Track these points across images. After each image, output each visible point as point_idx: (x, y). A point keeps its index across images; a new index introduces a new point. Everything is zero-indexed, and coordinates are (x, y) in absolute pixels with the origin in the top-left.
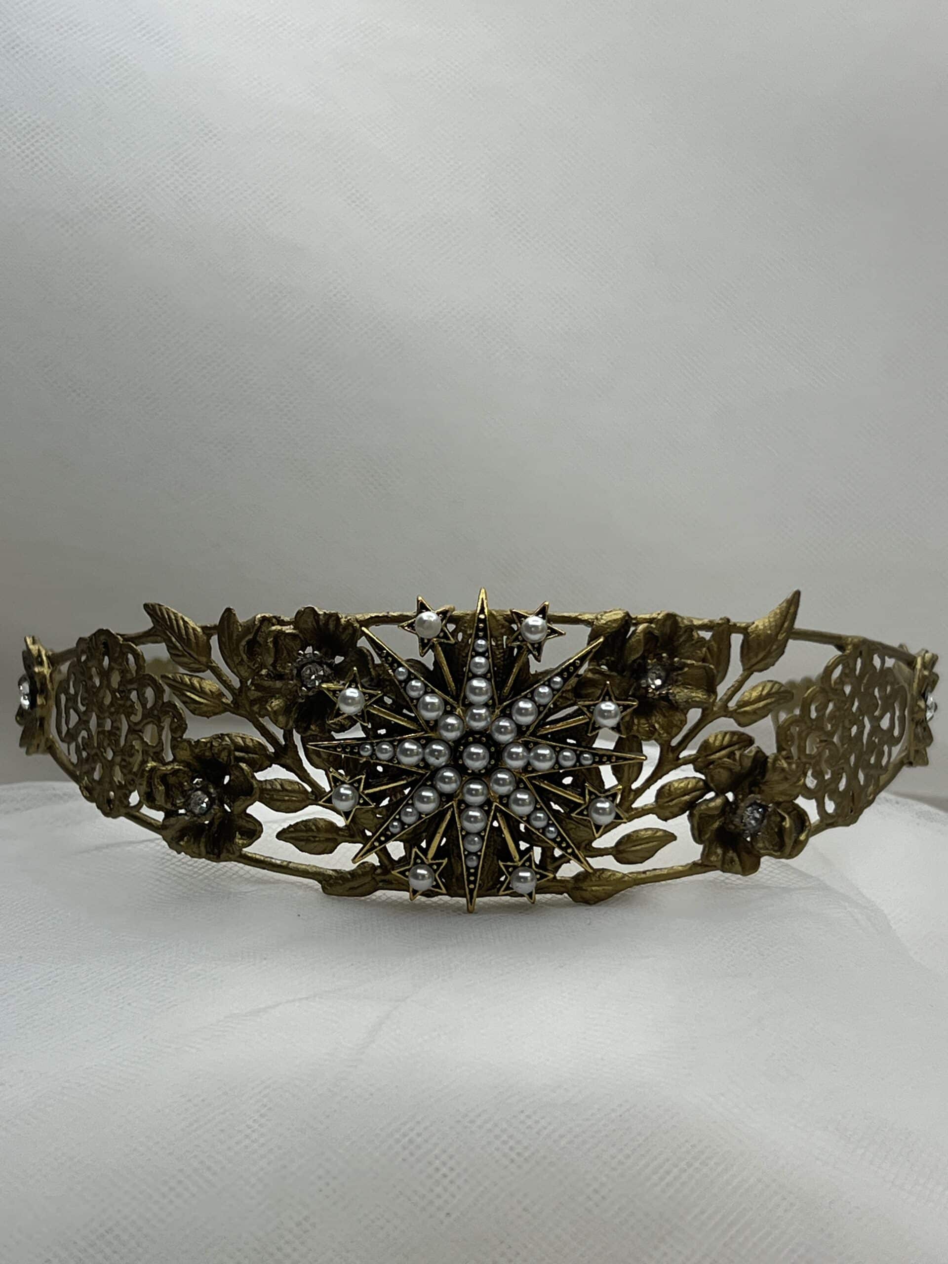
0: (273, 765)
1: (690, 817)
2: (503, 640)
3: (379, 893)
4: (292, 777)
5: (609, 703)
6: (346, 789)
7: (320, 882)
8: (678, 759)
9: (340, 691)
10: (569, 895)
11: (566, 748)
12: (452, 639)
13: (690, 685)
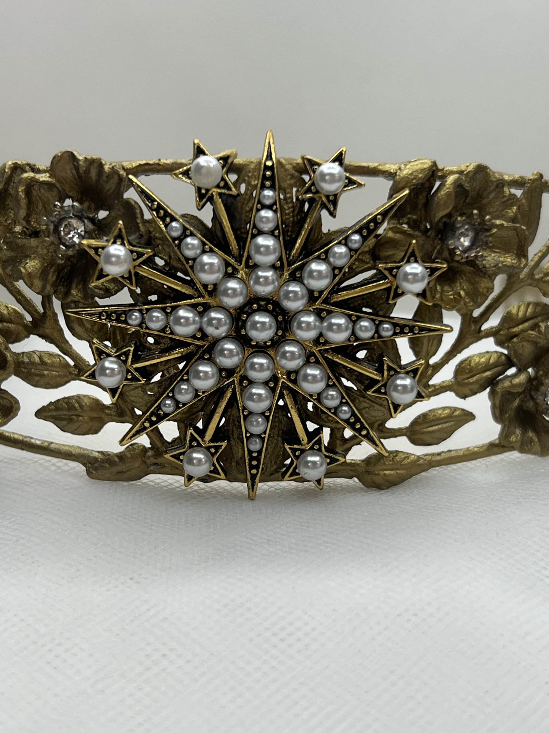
0: (32, 336)
1: (492, 395)
2: (292, 193)
3: (151, 477)
4: (53, 349)
5: (415, 265)
6: (112, 362)
7: (84, 464)
8: (480, 331)
9: (103, 248)
10: (358, 479)
11: (363, 317)
12: (233, 189)
13: (499, 249)
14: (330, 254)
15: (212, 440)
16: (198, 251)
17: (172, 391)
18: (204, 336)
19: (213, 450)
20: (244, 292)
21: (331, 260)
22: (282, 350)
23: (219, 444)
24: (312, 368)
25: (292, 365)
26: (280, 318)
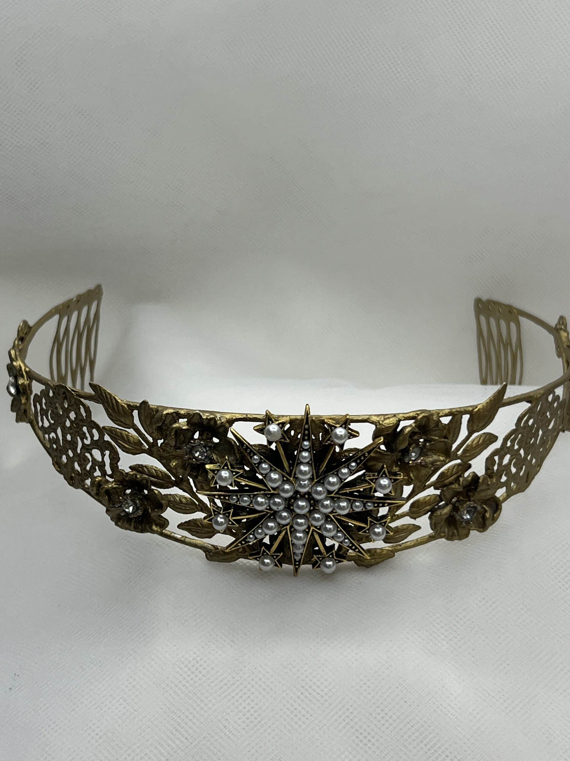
0: (175, 487)
1: (430, 518)
2: (319, 436)
3: (240, 559)
4: (187, 495)
5: (385, 480)
6: (221, 518)
7: (205, 552)
8: (425, 486)
9: (218, 470)
10: (354, 562)
11: (357, 500)
12: (288, 440)
13: (435, 450)
14: (339, 473)
15: (275, 552)
16: (268, 471)
17: (254, 531)
18: (270, 509)
19: (275, 557)
20: (293, 489)
21: (340, 475)
22: (313, 516)
23: (279, 554)
24: (328, 524)
25: (318, 524)
26: (312, 502)
